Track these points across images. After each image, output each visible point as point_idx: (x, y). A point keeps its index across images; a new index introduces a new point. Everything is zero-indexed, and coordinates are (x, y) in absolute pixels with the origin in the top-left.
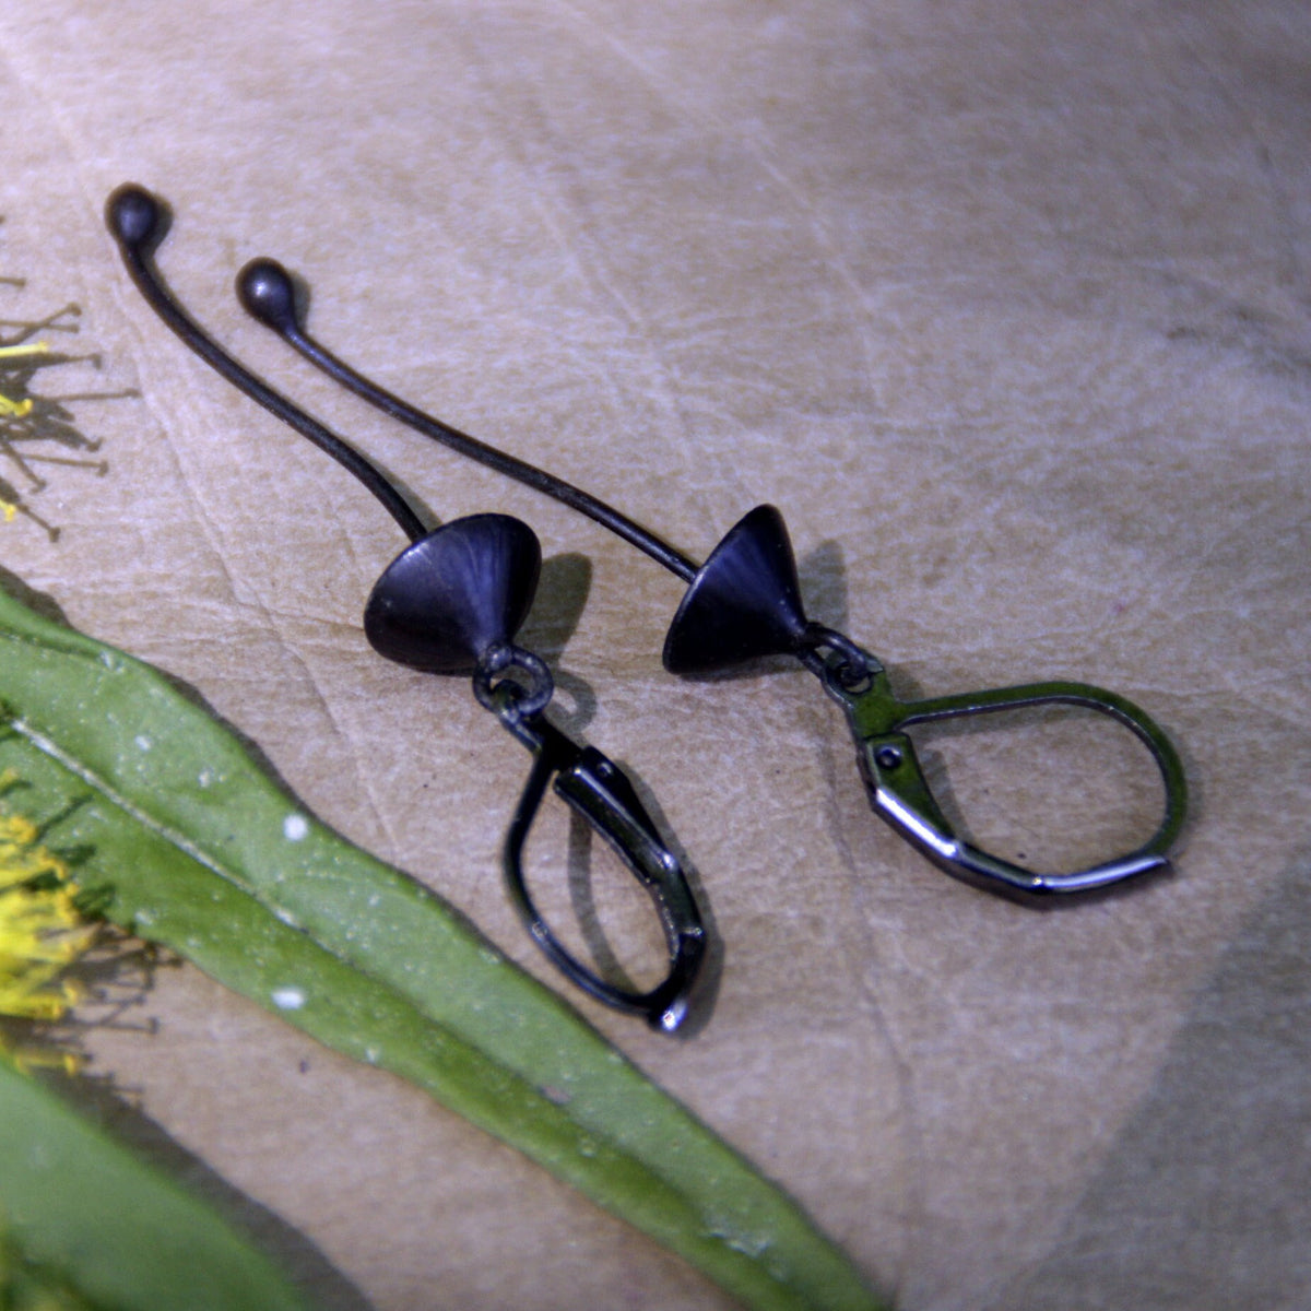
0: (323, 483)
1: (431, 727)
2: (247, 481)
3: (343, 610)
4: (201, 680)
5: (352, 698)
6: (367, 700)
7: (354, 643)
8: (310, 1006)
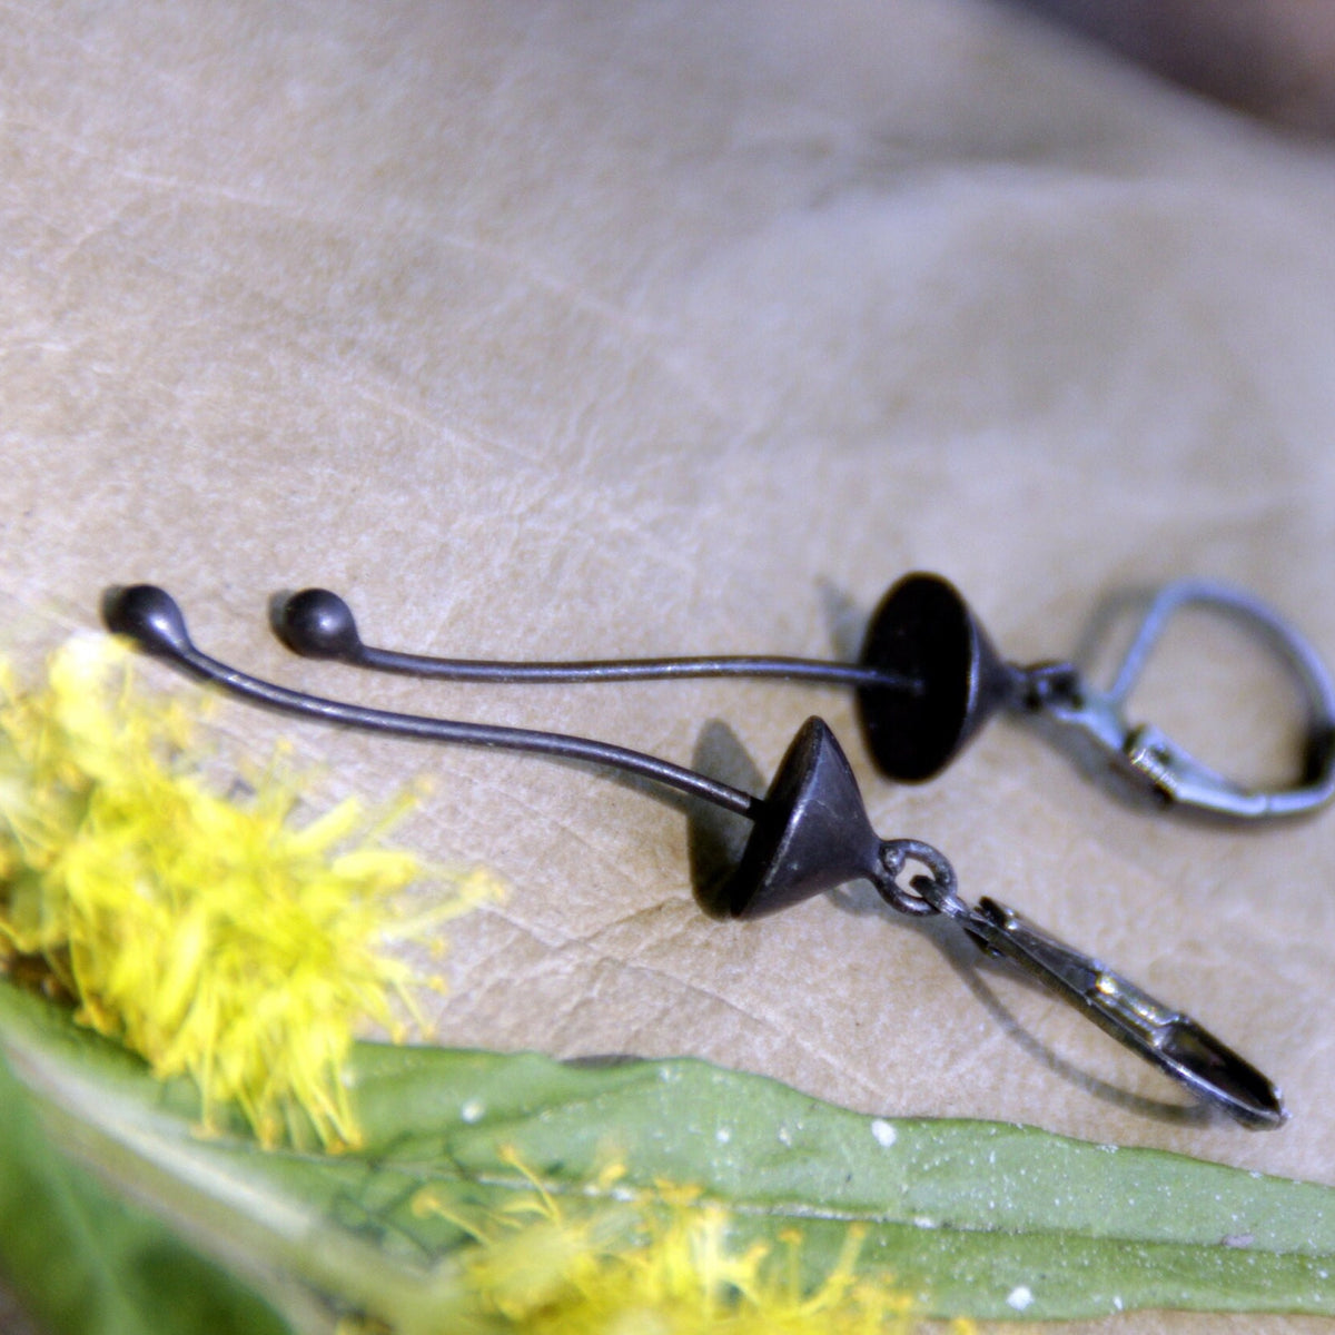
0: (494, 785)
1: (809, 965)
2: (445, 825)
3: (626, 900)
4: (628, 1043)
5: (737, 979)
6: (748, 974)
7: (667, 925)
8: (1037, 1292)
